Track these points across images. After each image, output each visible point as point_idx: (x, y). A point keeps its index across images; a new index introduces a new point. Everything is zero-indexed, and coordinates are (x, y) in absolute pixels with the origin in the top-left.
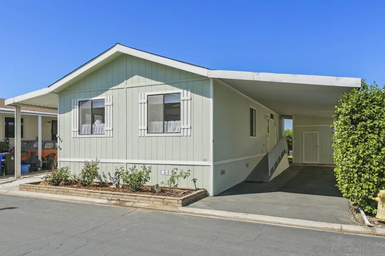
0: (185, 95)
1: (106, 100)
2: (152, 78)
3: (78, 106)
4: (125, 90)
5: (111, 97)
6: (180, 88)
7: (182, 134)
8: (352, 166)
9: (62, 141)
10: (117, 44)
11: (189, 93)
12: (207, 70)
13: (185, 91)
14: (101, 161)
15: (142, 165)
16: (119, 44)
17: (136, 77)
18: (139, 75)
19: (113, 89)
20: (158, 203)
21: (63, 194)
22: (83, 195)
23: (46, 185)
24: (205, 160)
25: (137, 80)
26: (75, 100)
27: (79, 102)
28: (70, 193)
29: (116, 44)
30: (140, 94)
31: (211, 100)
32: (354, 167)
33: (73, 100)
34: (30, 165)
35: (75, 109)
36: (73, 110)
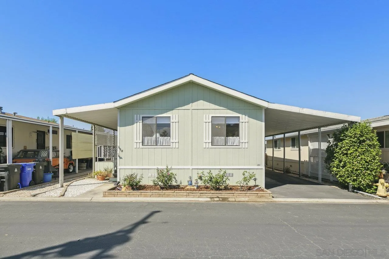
0: (244, 118)
1: (171, 118)
2: (215, 104)
3: (141, 121)
4: (190, 111)
5: (177, 115)
6: (239, 113)
7: (240, 147)
8: (361, 166)
9: (122, 151)
10: (192, 74)
11: (247, 117)
12: (268, 103)
13: (244, 116)
14: (173, 167)
15: (219, 170)
16: (193, 74)
17: (201, 102)
18: (204, 100)
19: (179, 110)
20: (253, 197)
21: (159, 197)
22: (182, 196)
23: (129, 190)
24: (259, 165)
25: (201, 104)
26: (138, 116)
27: (143, 117)
28: (167, 195)
29: (190, 74)
30: (204, 116)
31: (263, 124)
32: (362, 167)
33: (135, 116)
34: (53, 174)
35: (138, 123)
36: (135, 124)
